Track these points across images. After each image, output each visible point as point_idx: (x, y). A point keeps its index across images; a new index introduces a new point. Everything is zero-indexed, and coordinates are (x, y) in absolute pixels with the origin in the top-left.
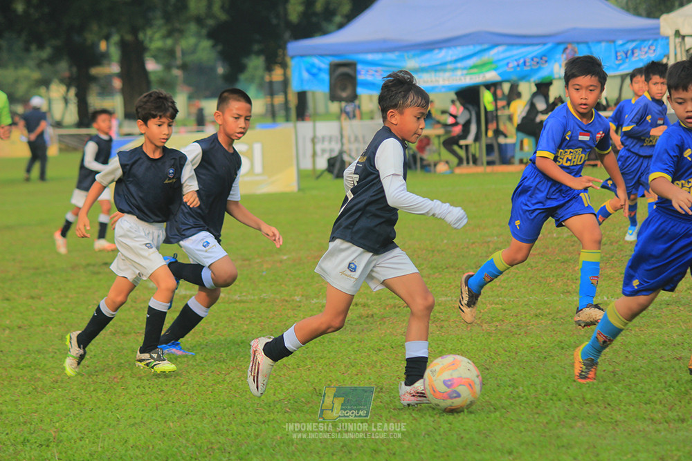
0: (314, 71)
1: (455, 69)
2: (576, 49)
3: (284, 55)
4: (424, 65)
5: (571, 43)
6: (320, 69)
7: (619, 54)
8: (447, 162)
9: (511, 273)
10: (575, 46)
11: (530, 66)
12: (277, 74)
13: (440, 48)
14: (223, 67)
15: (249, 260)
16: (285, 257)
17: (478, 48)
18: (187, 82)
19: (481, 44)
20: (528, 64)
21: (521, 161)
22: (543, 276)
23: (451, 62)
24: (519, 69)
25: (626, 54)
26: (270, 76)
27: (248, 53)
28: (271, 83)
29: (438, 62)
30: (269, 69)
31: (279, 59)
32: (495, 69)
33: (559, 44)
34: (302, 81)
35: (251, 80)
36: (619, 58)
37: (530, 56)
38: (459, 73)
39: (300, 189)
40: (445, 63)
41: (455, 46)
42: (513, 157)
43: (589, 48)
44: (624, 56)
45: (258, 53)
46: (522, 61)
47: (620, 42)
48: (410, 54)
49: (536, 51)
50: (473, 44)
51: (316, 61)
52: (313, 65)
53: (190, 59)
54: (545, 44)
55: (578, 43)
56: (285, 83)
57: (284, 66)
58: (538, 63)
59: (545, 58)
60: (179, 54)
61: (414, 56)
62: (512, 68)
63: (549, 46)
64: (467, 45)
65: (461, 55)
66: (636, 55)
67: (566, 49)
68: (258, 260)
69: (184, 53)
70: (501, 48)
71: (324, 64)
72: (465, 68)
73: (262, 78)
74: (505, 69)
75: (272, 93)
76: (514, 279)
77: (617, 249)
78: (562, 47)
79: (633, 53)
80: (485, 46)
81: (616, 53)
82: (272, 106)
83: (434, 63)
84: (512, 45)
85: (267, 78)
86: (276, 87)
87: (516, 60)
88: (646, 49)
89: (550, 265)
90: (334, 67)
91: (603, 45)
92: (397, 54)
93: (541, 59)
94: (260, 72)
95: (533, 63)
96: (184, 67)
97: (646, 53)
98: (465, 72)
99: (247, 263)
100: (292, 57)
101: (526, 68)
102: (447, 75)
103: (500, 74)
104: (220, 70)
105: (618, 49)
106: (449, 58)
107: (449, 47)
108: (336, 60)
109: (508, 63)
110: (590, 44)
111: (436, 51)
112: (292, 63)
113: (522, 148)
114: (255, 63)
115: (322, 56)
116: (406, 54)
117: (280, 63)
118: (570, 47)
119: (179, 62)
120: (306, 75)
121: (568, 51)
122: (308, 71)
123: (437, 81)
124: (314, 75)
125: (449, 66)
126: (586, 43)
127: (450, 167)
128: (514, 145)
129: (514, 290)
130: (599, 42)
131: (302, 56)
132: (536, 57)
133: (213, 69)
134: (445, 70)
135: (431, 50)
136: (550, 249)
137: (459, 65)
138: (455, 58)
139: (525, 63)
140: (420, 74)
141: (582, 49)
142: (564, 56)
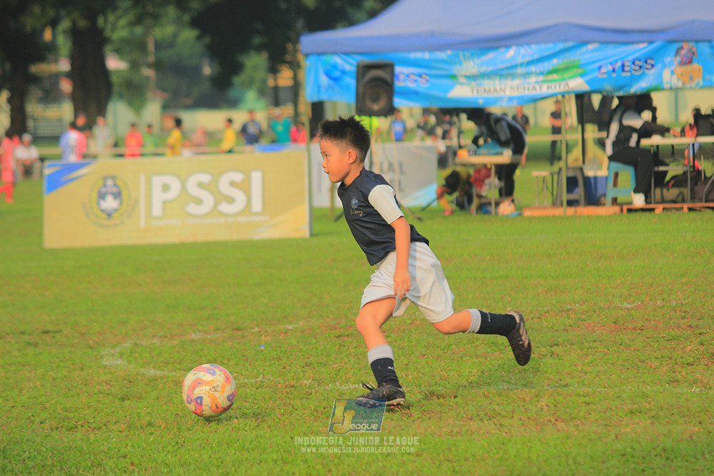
0: (337, 74)
1: (528, 74)
2: (695, 49)
3: (295, 51)
4: (484, 69)
5: (686, 41)
6: (344, 72)
8: (514, 201)
10: (693, 45)
11: (630, 71)
12: (285, 77)
13: (508, 47)
14: (211, 66)
15: (242, 330)
16: (290, 327)
17: (560, 46)
18: (161, 87)
19: (564, 40)
20: (627, 69)
21: (614, 202)
23: (521, 65)
24: (614, 75)
26: (275, 80)
27: (246, 47)
28: (276, 89)
29: (505, 65)
30: (274, 70)
31: (288, 58)
32: (582, 76)
33: (670, 42)
34: (318, 87)
35: (249, 84)
37: (631, 58)
38: (533, 79)
39: (312, 235)
40: (514, 67)
41: (529, 44)
42: (604, 195)
43: (712, 48)
45: (259, 49)
46: (619, 64)
48: (468, 53)
49: (641, 49)
50: (553, 41)
51: (338, 60)
52: (335, 67)
53: (167, 55)
54: (651, 42)
55: (697, 41)
56: (296, 89)
57: (295, 66)
58: (641, 67)
59: (650, 61)
60: (151, 47)
61: (473, 56)
62: (606, 73)
63: (657, 44)
64: (545, 42)
65: (537, 56)
67: (680, 49)
68: (255, 330)
69: (158, 46)
71: (349, 65)
72: (541, 73)
73: (264, 82)
74: (596, 74)
75: (277, 104)
80: (570, 44)
83: (500, 66)
84: (607, 42)
85: (271, 83)
86: (282, 95)
87: (611, 64)
89: (652, 344)
90: (364, 69)
92: (449, 52)
93: (646, 62)
94: (261, 74)
95: (634, 67)
96: (158, 66)
98: (541, 78)
99: (240, 333)
100: (307, 55)
101: (624, 74)
102: (517, 82)
103: (588, 82)
104: (207, 70)
106: (519, 60)
107: (521, 45)
108: (367, 60)
109: (600, 67)
111: (502, 50)
112: (307, 63)
113: (615, 185)
114: (255, 62)
115: (347, 54)
116: (462, 54)
117: (289, 63)
118: (686, 46)
119: (151, 59)
120: (324, 80)
121: (683, 52)
122: (328, 74)
123: (503, 90)
124: (335, 79)
125: (519, 70)
126: (708, 41)
127: (517, 208)
128: (606, 179)
129: (602, 377)
131: (319, 54)
132: (639, 60)
133: (197, 69)
134: (513, 76)
135: (497, 48)
137: (533, 68)
138: (527, 59)
139: (623, 66)
140: (479, 82)
141: (702, 49)
142: (677, 59)
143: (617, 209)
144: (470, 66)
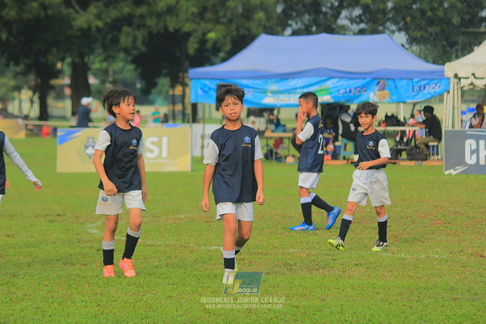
0: (206, 89)
2: (386, 83)
3: (183, 77)
4: (281, 89)
5: (382, 79)
6: (210, 89)
7: (415, 88)
8: (294, 156)
10: (385, 81)
11: (354, 93)
12: (178, 90)
13: (293, 78)
14: (141, 83)
15: (158, 217)
16: (183, 216)
17: (319, 79)
19: (321, 76)
20: (352, 92)
21: (344, 158)
22: (361, 238)
23: (300, 88)
24: (346, 95)
25: (420, 88)
26: (173, 91)
27: (159, 74)
28: (173, 96)
29: (291, 87)
30: (173, 86)
31: (180, 80)
32: (330, 94)
33: (374, 79)
34: (197, 96)
35: (160, 93)
36: (415, 91)
37: (355, 86)
39: (192, 170)
40: (296, 89)
41: (303, 77)
42: (339, 155)
43: (395, 82)
44: (419, 89)
45: (166, 75)
46: (348, 89)
47: (416, 80)
48: (273, 81)
49: (359, 83)
50: (316, 76)
51: (207, 82)
52: (205, 85)
53: (119, 77)
54: (364, 79)
55: (387, 79)
56: (183, 96)
57: (184, 85)
58: (359, 91)
59: (364, 88)
60: (111, 73)
61: (275, 82)
62: (342, 94)
63: (368, 80)
64: (311, 76)
65: (307, 83)
66: (426, 89)
67: (379, 82)
68: (164, 217)
69: (114, 73)
70: (335, 80)
71: (213, 85)
73: (167, 92)
74: (336, 94)
75: (174, 103)
77: (411, 221)
78: (376, 82)
79: (424, 88)
80: (324, 78)
81: (413, 87)
82: (174, 111)
83: (288, 88)
84: (342, 78)
85: (171, 92)
86: (177, 99)
87: (344, 89)
88: (434, 85)
89: (365, 230)
90: (220, 87)
91: (405, 81)
92: (263, 80)
93: (362, 89)
94: (166, 88)
95: (356, 91)
96: (114, 82)
97: (433, 88)
99: (156, 219)
100: (192, 79)
101: (351, 95)
103: (333, 98)
104: (139, 86)
105: (414, 85)
106: (299, 85)
107: (299, 78)
108: (222, 83)
109: (339, 91)
110: (396, 80)
111: (290, 80)
112: (191, 83)
114: (164, 82)
115: (212, 79)
116: (269, 81)
117: (180, 83)
118: (382, 81)
119: (111, 79)
120: (200, 92)
121: (380, 84)
122: (202, 89)
123: (290, 100)
124: (206, 92)
125: (299, 91)
126: (393, 79)
127: (295, 159)
128: (340, 147)
130: (402, 79)
131: (198, 79)
132: (359, 87)
133: (134, 85)
134: (295, 93)
135: (287, 79)
136: (365, 219)
138: (303, 85)
139: (350, 91)
140: (278, 95)
141: (390, 83)
142: (378, 88)
143: (345, 162)
144: (274, 87)
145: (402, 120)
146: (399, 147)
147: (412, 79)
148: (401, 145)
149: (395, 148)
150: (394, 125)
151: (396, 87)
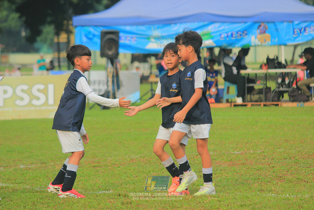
0: (91, 36)
2: (267, 26)
3: (68, 25)
4: (164, 34)
5: (263, 22)
6: (94, 35)
9: (223, 177)
10: (266, 24)
11: (236, 37)
12: (63, 37)
13: (175, 24)
14: (25, 31)
15: (45, 163)
17: (201, 24)
19: (203, 21)
20: (234, 36)
21: (227, 101)
22: (245, 179)
24: (228, 39)
25: (300, 31)
26: (58, 39)
27: (43, 23)
28: (58, 43)
29: (174, 33)
30: (57, 34)
31: (65, 28)
32: (212, 38)
33: (255, 23)
35: (45, 41)
36: (296, 33)
37: (236, 30)
41: (186, 22)
42: (222, 98)
43: (276, 25)
45: (50, 23)
46: (230, 33)
47: (296, 22)
48: (156, 26)
49: (240, 26)
50: (198, 21)
51: (91, 29)
52: (90, 33)
54: (245, 22)
55: (268, 22)
56: (68, 44)
57: (69, 32)
58: (241, 35)
59: (245, 32)
61: (158, 28)
62: (224, 38)
63: (249, 24)
64: (194, 22)
66: (307, 31)
67: (260, 26)
68: (52, 164)
70: (217, 25)
71: (97, 32)
73: (52, 40)
74: (218, 38)
75: (59, 51)
76: (225, 180)
77: (294, 162)
78: (257, 25)
79: (305, 30)
80: (206, 23)
81: (294, 29)
82: (59, 58)
83: (171, 33)
84: (223, 22)
85: (56, 40)
86: (62, 46)
87: (226, 33)
89: (250, 172)
90: (104, 34)
91: (285, 24)
92: (146, 26)
93: (243, 32)
94: (51, 36)
95: (237, 35)
99: (44, 165)
100: (76, 27)
101: (233, 39)
103: (215, 42)
104: (23, 34)
105: (295, 27)
106: (181, 30)
107: (181, 23)
108: (106, 30)
109: (221, 35)
110: (277, 23)
111: (173, 25)
112: (76, 31)
113: (228, 92)
114: (48, 30)
115: (96, 26)
116: (152, 27)
117: (65, 30)
118: (263, 25)
121: (261, 28)
122: (86, 36)
124: (90, 39)
126: (274, 22)
128: (223, 90)
129: (226, 188)
130: (283, 22)
131: (82, 26)
132: (240, 31)
133: (19, 33)
135: (169, 24)
136: (249, 161)
139: (232, 34)
140: (162, 41)
141: (271, 26)
142: (259, 31)
143: (228, 104)
144: (157, 33)
145: (283, 62)
146: (281, 89)
147: (292, 22)
148: (283, 87)
149: (277, 90)
150: (276, 68)
151: (277, 30)
